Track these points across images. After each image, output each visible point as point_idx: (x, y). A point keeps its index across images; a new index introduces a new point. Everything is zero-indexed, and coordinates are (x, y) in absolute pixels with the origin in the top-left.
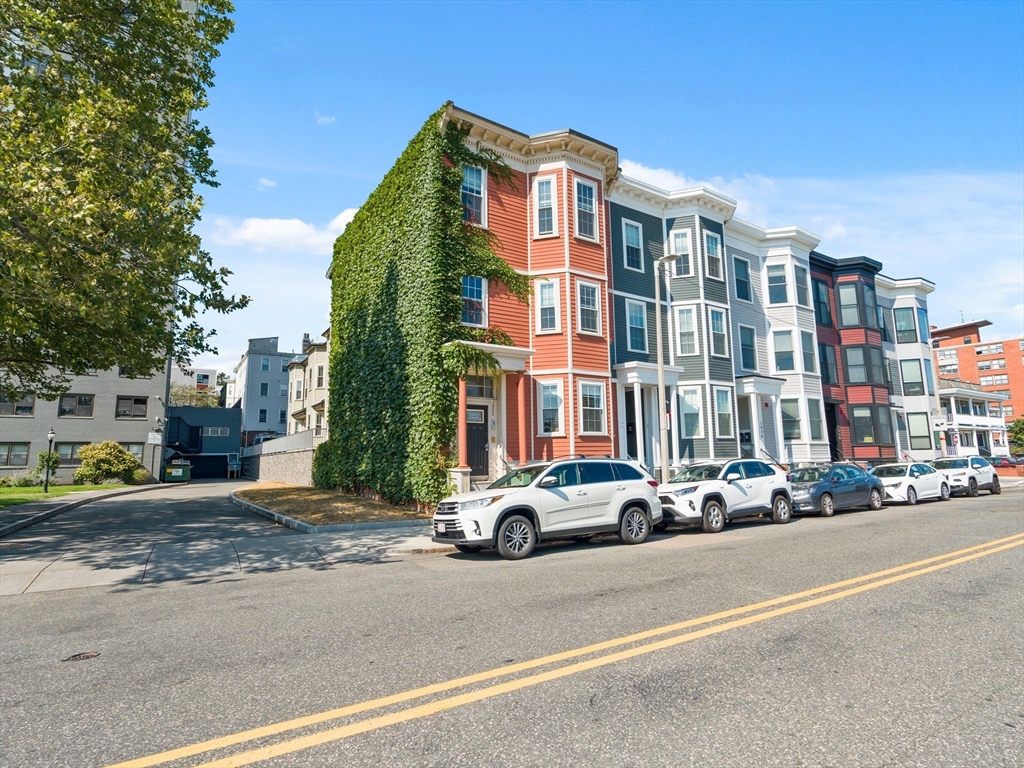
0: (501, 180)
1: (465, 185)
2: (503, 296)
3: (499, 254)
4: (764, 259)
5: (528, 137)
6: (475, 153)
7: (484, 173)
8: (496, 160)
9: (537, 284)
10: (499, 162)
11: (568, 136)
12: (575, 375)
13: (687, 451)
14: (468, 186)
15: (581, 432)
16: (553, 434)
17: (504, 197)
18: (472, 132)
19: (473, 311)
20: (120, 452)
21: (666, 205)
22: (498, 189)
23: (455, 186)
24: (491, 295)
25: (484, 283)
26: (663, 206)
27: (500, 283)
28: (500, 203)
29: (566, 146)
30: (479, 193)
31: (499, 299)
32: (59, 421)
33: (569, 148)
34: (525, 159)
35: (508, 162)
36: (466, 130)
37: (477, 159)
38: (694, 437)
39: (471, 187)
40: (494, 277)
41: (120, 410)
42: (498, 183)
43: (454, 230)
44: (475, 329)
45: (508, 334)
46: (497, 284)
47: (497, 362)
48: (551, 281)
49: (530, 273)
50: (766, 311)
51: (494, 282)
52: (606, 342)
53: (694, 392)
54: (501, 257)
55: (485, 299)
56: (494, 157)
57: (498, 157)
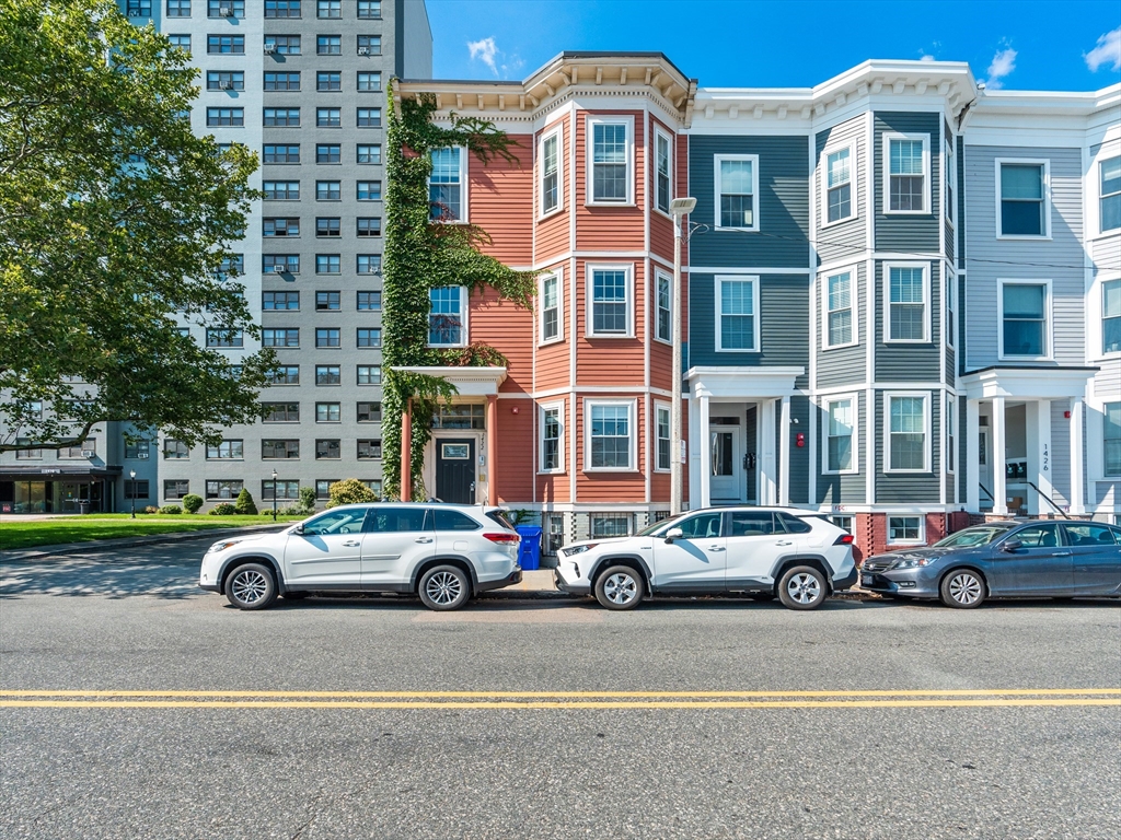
0: (490, 154)
1: (434, 174)
2: (491, 304)
3: (486, 251)
4: (1095, 149)
5: (519, 84)
6: (450, 129)
7: (464, 152)
8: (483, 129)
9: (541, 280)
10: (487, 131)
11: (563, 64)
12: (579, 395)
13: (830, 493)
14: (440, 174)
15: (589, 467)
16: (554, 471)
17: (495, 177)
18: (439, 104)
19: (448, 327)
20: (359, 488)
21: (813, 112)
22: (486, 167)
23: (419, 179)
24: (472, 305)
25: (463, 292)
26: (807, 114)
27: (487, 289)
28: (489, 184)
29: (570, 78)
30: (457, 179)
31: (485, 309)
32: (317, 462)
33: (574, 80)
34: (528, 114)
35: (501, 127)
36: (430, 105)
37: (451, 137)
38: (841, 472)
39: (445, 174)
40: (476, 283)
41: (362, 450)
42: (486, 159)
43: (416, 235)
44: (447, 349)
45: (499, 350)
46: (482, 290)
47: (453, 387)
48: (555, 272)
49: (535, 267)
50: (1089, 249)
51: (477, 289)
52: (642, 344)
53: (847, 403)
54: (490, 254)
55: (464, 313)
56: (478, 126)
57: (485, 125)
